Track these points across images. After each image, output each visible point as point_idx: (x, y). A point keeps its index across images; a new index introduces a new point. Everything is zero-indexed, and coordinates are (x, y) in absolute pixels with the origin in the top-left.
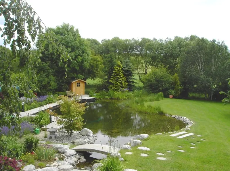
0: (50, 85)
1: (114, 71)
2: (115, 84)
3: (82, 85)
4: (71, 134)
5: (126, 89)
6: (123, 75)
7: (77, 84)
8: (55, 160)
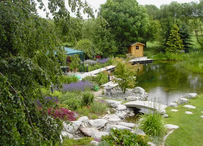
0: (112, 49)
1: (170, 35)
2: (172, 46)
3: (141, 48)
4: (125, 91)
5: (183, 51)
6: (180, 38)
7: (136, 47)
8: (107, 113)
